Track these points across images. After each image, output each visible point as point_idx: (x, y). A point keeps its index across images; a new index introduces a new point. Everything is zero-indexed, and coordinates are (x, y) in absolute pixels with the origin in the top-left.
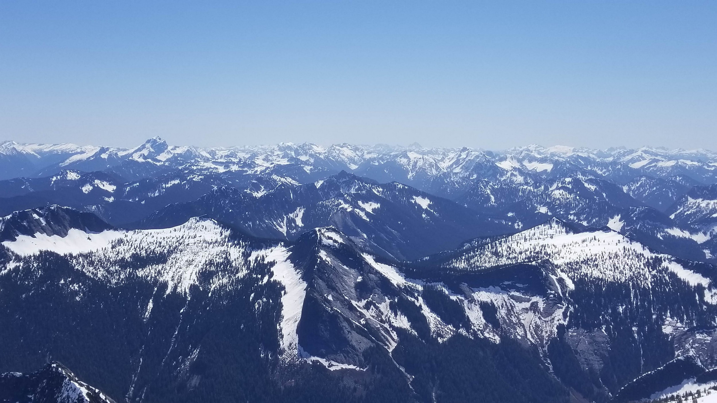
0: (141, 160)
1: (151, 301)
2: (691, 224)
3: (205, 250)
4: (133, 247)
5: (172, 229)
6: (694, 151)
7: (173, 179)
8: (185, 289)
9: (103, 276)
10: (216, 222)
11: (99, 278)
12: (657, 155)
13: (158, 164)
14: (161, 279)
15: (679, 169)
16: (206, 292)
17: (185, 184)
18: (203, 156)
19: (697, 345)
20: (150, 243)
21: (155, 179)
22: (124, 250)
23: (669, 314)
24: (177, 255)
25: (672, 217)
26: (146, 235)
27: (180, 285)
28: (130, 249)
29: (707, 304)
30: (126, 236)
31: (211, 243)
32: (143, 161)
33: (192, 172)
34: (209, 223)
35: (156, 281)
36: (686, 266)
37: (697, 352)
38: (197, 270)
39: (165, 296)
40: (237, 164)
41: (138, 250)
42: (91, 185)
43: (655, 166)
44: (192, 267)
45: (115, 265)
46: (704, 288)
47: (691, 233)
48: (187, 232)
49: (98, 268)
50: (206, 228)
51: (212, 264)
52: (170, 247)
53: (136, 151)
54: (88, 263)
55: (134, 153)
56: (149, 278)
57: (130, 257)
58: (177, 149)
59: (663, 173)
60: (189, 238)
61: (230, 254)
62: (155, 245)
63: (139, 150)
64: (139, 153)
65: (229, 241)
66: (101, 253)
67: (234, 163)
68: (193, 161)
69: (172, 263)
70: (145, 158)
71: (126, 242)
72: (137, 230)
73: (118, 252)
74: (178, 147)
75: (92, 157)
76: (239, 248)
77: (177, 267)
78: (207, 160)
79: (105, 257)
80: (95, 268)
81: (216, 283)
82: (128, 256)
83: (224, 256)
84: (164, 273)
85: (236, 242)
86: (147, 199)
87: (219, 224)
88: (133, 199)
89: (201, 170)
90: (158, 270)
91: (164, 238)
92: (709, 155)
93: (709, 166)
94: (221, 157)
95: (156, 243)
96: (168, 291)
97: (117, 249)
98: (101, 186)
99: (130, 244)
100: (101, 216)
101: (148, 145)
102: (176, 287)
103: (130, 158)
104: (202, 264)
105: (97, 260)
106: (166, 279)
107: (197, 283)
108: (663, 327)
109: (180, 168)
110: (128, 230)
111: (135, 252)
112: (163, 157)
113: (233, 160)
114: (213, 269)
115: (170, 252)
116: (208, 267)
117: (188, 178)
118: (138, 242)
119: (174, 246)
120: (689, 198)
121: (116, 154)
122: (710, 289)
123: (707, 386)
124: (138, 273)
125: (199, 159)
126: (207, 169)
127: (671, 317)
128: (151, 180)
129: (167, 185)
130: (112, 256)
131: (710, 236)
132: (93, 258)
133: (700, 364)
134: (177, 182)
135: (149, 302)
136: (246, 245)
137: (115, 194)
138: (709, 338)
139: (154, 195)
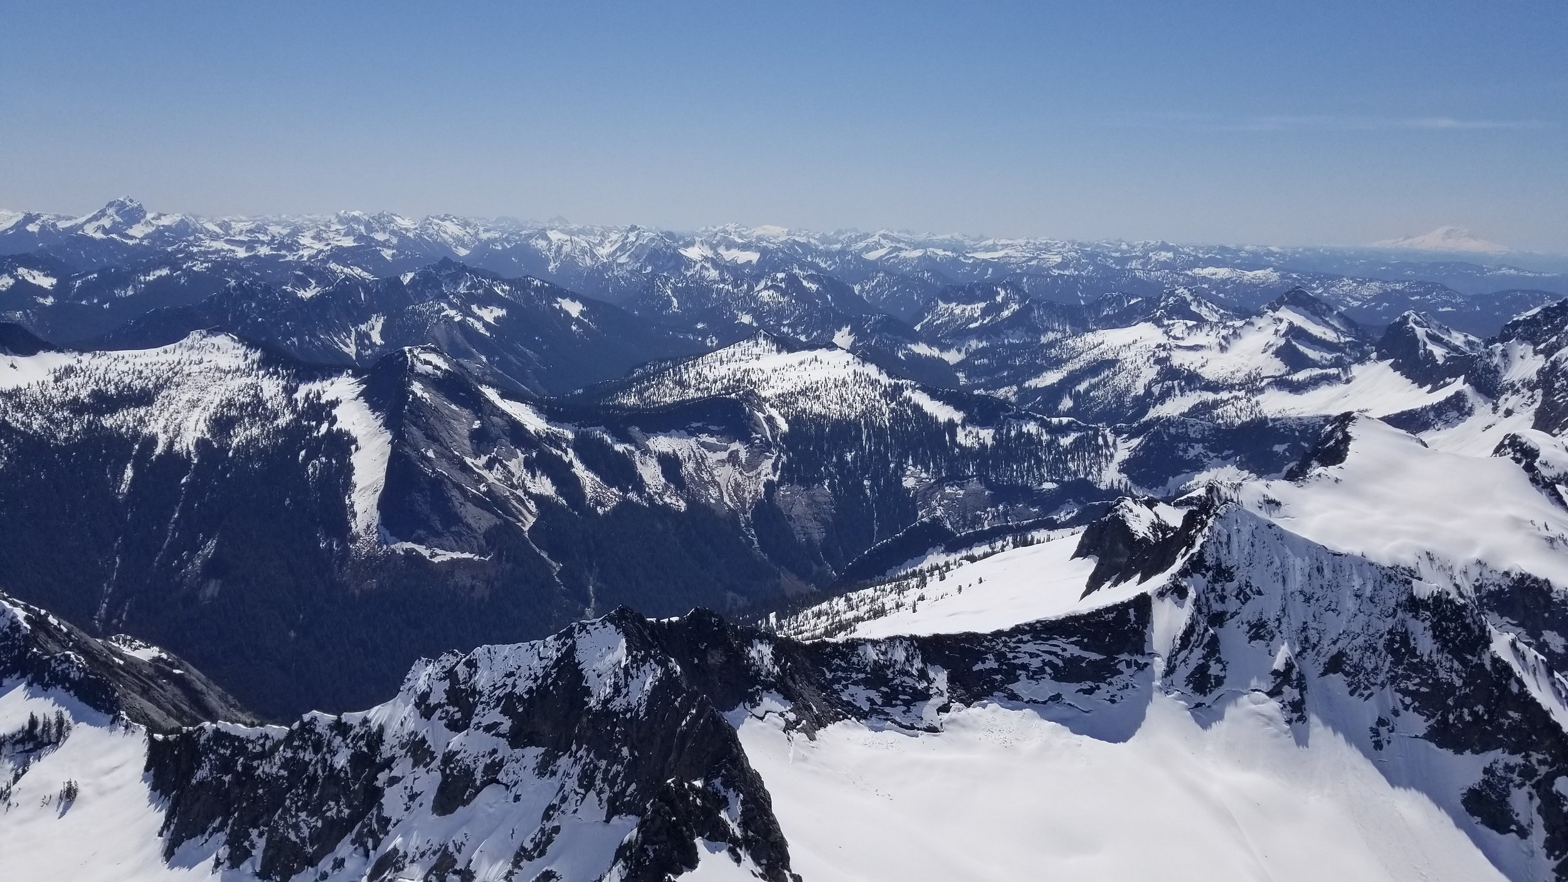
0: (99, 235)
1: (129, 465)
2: (942, 337)
3: (218, 383)
4: (92, 380)
5: (160, 350)
6: (948, 236)
7: (158, 266)
8: (188, 446)
9: (41, 427)
10: (236, 338)
11: (36, 432)
12: (899, 241)
13: (130, 242)
14: (145, 431)
15: (927, 262)
16: (224, 450)
17: (179, 277)
18: (208, 231)
19: (945, 501)
20: (123, 372)
21: (126, 268)
22: (77, 384)
23: (910, 462)
24: (170, 392)
25: (918, 328)
26: (115, 359)
27: (178, 439)
28: (87, 382)
29: (960, 446)
30: (79, 362)
31: (229, 372)
32: (104, 237)
33: (191, 256)
34: (222, 340)
35: (136, 435)
36: (934, 396)
37: (946, 511)
38: (207, 415)
39: (154, 457)
40: (268, 244)
41: (102, 384)
42: (11, 276)
43: (897, 256)
44: (197, 411)
45: (62, 409)
46: (957, 425)
47: (941, 351)
48: (186, 355)
49: (33, 415)
50: (219, 348)
51: (232, 405)
52: (158, 378)
53: (89, 221)
54: (13, 407)
55: (85, 223)
56: (124, 430)
57: (89, 396)
58: (162, 218)
59: (907, 266)
60: (190, 363)
61: (261, 390)
62: (131, 376)
63: (95, 218)
64: (95, 224)
65: (259, 368)
66: (36, 389)
67: (263, 243)
68: (191, 238)
69: (163, 405)
70: (106, 231)
71: (79, 371)
72: (98, 352)
73: (67, 389)
74: (165, 215)
75: (11, 229)
76: (277, 379)
77: (171, 410)
78: (215, 237)
79: (44, 396)
80: (26, 414)
81: (239, 437)
82: (83, 394)
83: (252, 392)
84: (149, 421)
85: (271, 370)
86: (114, 301)
87: (242, 340)
88: (88, 300)
89: (206, 253)
90: (138, 416)
91: (147, 365)
92: (967, 242)
93: (966, 258)
94: (241, 233)
95: (133, 373)
96: (159, 450)
97: (65, 383)
98: (30, 279)
99: (87, 375)
100: (31, 329)
101: (111, 211)
102: (171, 444)
103: (80, 232)
104: (215, 405)
105: (29, 402)
106: (154, 431)
107: (208, 436)
108: (904, 479)
109: (169, 249)
110: (81, 352)
111: (96, 388)
112: (138, 231)
113: (261, 237)
114: (234, 413)
115: (159, 388)
116: (225, 410)
117: (185, 266)
118: (101, 371)
119: (165, 376)
120: (940, 303)
121: (54, 225)
122: (964, 427)
123: (958, 556)
124: (103, 422)
125: (201, 236)
126: (217, 252)
127: (914, 465)
128: (118, 269)
129: (147, 278)
130: (56, 394)
131: (966, 353)
132: (22, 398)
133: (949, 526)
134: (164, 272)
135: (125, 467)
136: (288, 375)
137: (56, 291)
138: (962, 492)
139: (126, 293)
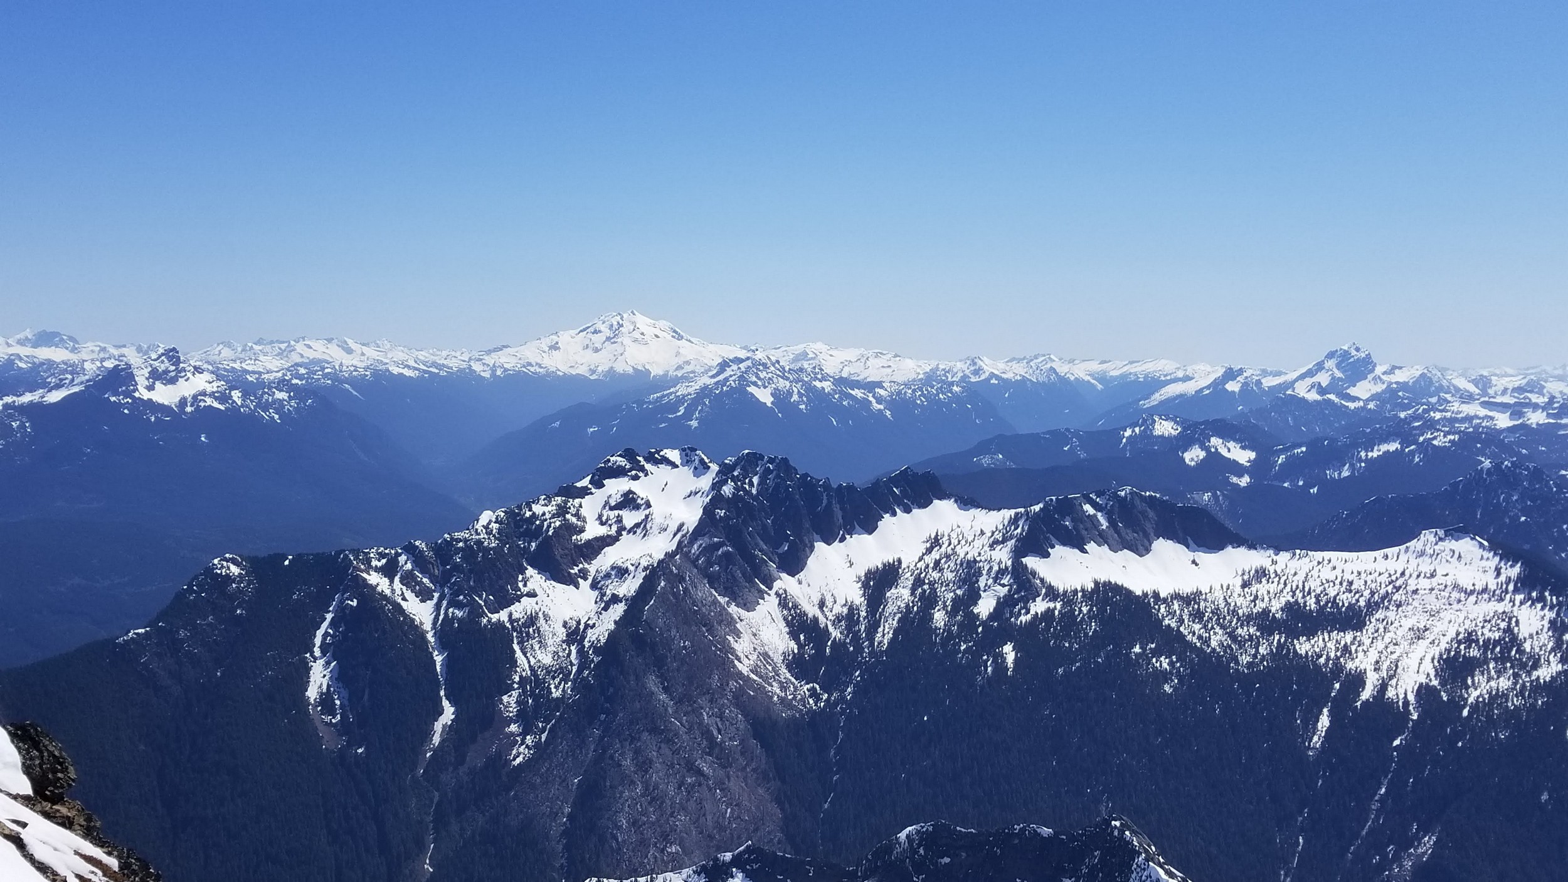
0: (1313, 396)
1: (1325, 711)
3: (1455, 606)
4: (1288, 588)
5: (1379, 554)
7: (1386, 440)
8: (1406, 694)
9: (1221, 644)
10: (1486, 543)
11: (1214, 650)
13: (1352, 405)
14: (1350, 665)
16: (1456, 704)
17: (1412, 453)
18: (1457, 389)
20: (1328, 582)
21: (1343, 440)
22: (1269, 592)
24: (1389, 614)
26: (1319, 563)
27: (1393, 682)
28: (1282, 591)
30: (1274, 562)
31: (1472, 592)
32: (1318, 398)
33: (1431, 425)
34: (1467, 546)
35: (1338, 668)
38: (1436, 651)
39: (1358, 704)
40: (1544, 409)
41: (1299, 595)
42: (1203, 447)
44: (1423, 644)
45: (1248, 623)
48: (1413, 562)
49: (1212, 628)
50: (1460, 557)
51: (1473, 641)
52: (1372, 593)
53: (1302, 377)
54: (1190, 615)
55: (1296, 380)
56: (1322, 660)
57: (1282, 609)
58: (1397, 371)
60: (1418, 576)
61: (1517, 622)
62: (1338, 586)
63: (1310, 373)
64: (1309, 381)
65: (1516, 591)
66: (1219, 595)
67: (1535, 407)
68: (1434, 400)
69: (1377, 631)
70: (1322, 391)
71: (1273, 576)
72: (1298, 551)
73: (1256, 597)
74: (1400, 368)
75: (1208, 387)
76: (1543, 609)
77: (1387, 640)
78: (1468, 398)
79: (1228, 604)
80: (1205, 627)
81: (1480, 688)
82: (1276, 606)
83: (1503, 625)
84: (1356, 651)
85: (1534, 594)
86: (1324, 483)
87: (1494, 547)
88: (1291, 481)
89: (1452, 421)
90: (1343, 643)
91: (1359, 573)
94: (1504, 392)
95: (1341, 583)
96: (1366, 694)
97: (1254, 589)
98: (1224, 452)
99: (1282, 581)
100: (1220, 517)
101: (1330, 364)
102: (1383, 687)
103: (1289, 392)
104: (1448, 638)
105: (1209, 610)
106: (1362, 667)
107: (1435, 683)
109: (1402, 415)
110: (1278, 550)
111: (1292, 600)
112: (1363, 390)
113: (1535, 398)
114: (1474, 652)
115: (1373, 606)
116: (1462, 647)
117: (1421, 439)
118: (1301, 577)
119: (1383, 592)
121: (1259, 383)
124: (1297, 647)
125: (1448, 397)
126: (1469, 419)
128: (1333, 441)
129: (1370, 454)
130: (1243, 604)
132: (1202, 604)
134: (1393, 446)
135: (1321, 712)
136: (1559, 604)
137: (1254, 469)
139: (1340, 474)
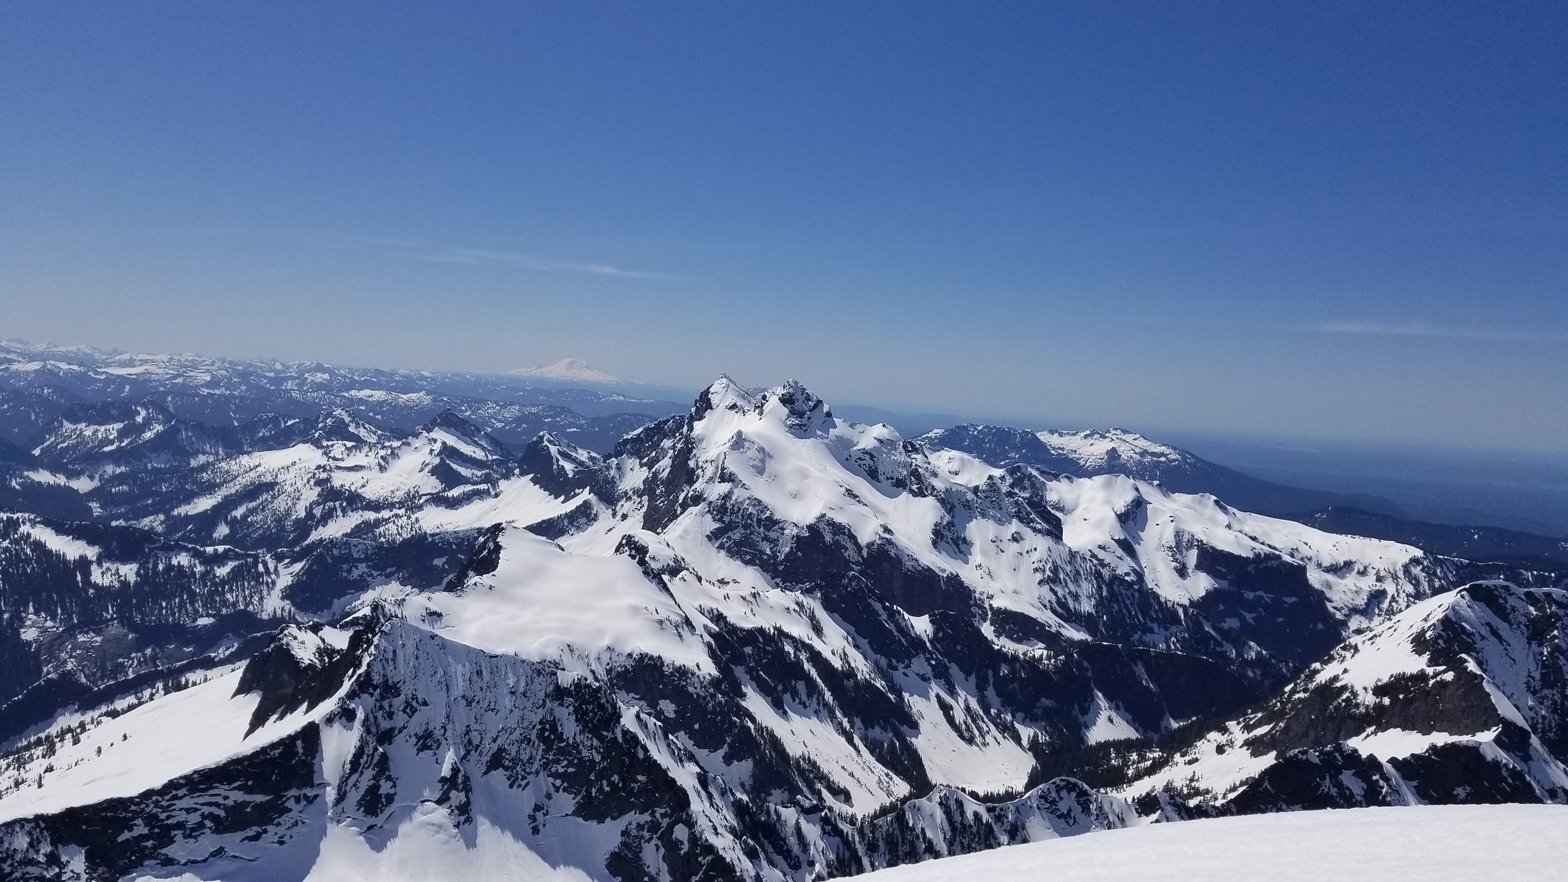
2: (68, 463)
6: (73, 348)
12: (9, 352)
15: (47, 376)
19: (78, 652)
23: (31, 609)
25: (37, 452)
29: (95, 586)
36: (60, 530)
37: (79, 663)
43: (7, 369)
46: (91, 562)
47: (68, 478)
59: (20, 381)
92: (97, 356)
93: (97, 373)
108: (22, 630)
120: (65, 423)
122: (99, 563)
123: (95, 714)
127: (37, 613)
131: (100, 480)
133: (84, 680)
138: (99, 639)
